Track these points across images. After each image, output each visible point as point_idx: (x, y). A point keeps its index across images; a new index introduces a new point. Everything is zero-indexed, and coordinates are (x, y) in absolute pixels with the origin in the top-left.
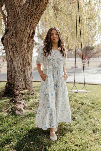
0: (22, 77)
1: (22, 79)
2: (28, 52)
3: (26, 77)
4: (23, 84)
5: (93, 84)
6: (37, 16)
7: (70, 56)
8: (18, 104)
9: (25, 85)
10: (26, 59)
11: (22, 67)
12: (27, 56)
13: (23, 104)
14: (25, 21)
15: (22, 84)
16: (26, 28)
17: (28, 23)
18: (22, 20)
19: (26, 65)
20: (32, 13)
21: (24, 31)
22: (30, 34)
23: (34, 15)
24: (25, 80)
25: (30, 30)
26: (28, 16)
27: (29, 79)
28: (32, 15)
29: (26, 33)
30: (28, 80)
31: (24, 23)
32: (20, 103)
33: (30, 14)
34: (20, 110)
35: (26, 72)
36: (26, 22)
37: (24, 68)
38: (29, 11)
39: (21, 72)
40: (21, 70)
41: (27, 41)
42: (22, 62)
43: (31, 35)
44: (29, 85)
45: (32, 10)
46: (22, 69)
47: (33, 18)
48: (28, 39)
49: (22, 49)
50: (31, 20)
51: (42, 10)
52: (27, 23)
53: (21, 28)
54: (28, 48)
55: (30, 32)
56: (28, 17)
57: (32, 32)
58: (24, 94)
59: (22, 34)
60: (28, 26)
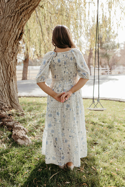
0: (6, 92)
1: (6, 94)
2: (12, 58)
3: (11, 92)
4: (8, 101)
6: (29, 12)
9: (11, 103)
10: (11, 67)
11: (6, 79)
12: (12, 63)
13: (23, 129)
14: (13, 18)
15: (6, 102)
16: (13, 26)
17: (17, 20)
18: (8, 15)
19: (11, 75)
20: (23, 8)
21: (10, 30)
22: (18, 34)
23: (25, 11)
24: (10, 96)
25: (18, 30)
26: (17, 11)
27: (15, 95)
28: (23, 11)
29: (13, 33)
30: (14, 96)
31: (10, 20)
33: (21, 9)
35: (11, 85)
36: (14, 18)
37: (9, 80)
38: (19, 5)
39: (5, 86)
40: (4, 82)
41: (12, 44)
42: (5, 72)
43: (18, 36)
44: (15, 102)
45: (24, 3)
46: (5, 82)
47: (24, 14)
48: (15, 41)
49: (5, 54)
50: (21, 16)
51: (35, 5)
52: (15, 20)
53: (7, 26)
54: (13, 52)
55: (18, 32)
56: (18, 12)
57: (20, 32)
58: (12, 115)
59: (7, 34)
60: (16, 24)
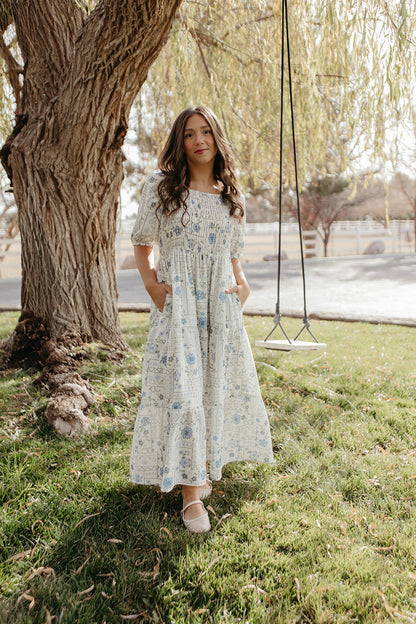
0: (77, 294)
1: (79, 300)
2: (101, 198)
3: (94, 293)
4: (84, 318)
5: (343, 320)
6: (136, 67)
7: (257, 217)
8: (63, 397)
9: (92, 324)
10: (93, 224)
11: (79, 258)
12: (98, 214)
13: (83, 395)
14: (90, 85)
15: (77, 320)
16: (93, 109)
17: (101, 91)
18: (78, 79)
19: (93, 247)
20: (116, 56)
21: (85, 120)
22: (108, 131)
23: (122, 64)
24: (89, 305)
25: (107, 119)
26: (100, 66)
27: (105, 302)
28: (117, 63)
29: (95, 129)
30: (102, 305)
31: (84, 92)
32: (69, 392)
33: (109, 58)
34: (70, 418)
35: (94, 275)
36: (93, 86)
37: (88, 260)
38: (105, 48)
39: (76, 277)
40: (75, 266)
41: (96, 159)
42: (77, 239)
43: (111, 136)
44: (105, 323)
45: (117, 42)
46: (78, 266)
47: (121, 74)
48: (102, 152)
49: (77, 188)
50: (113, 80)
51: (154, 44)
52: (97, 90)
53: (76, 109)
54: (101, 184)
55: (109, 125)
56: (101, 69)
57: (115, 124)
58: (86, 358)
59: (77, 132)
60: (100, 103)
